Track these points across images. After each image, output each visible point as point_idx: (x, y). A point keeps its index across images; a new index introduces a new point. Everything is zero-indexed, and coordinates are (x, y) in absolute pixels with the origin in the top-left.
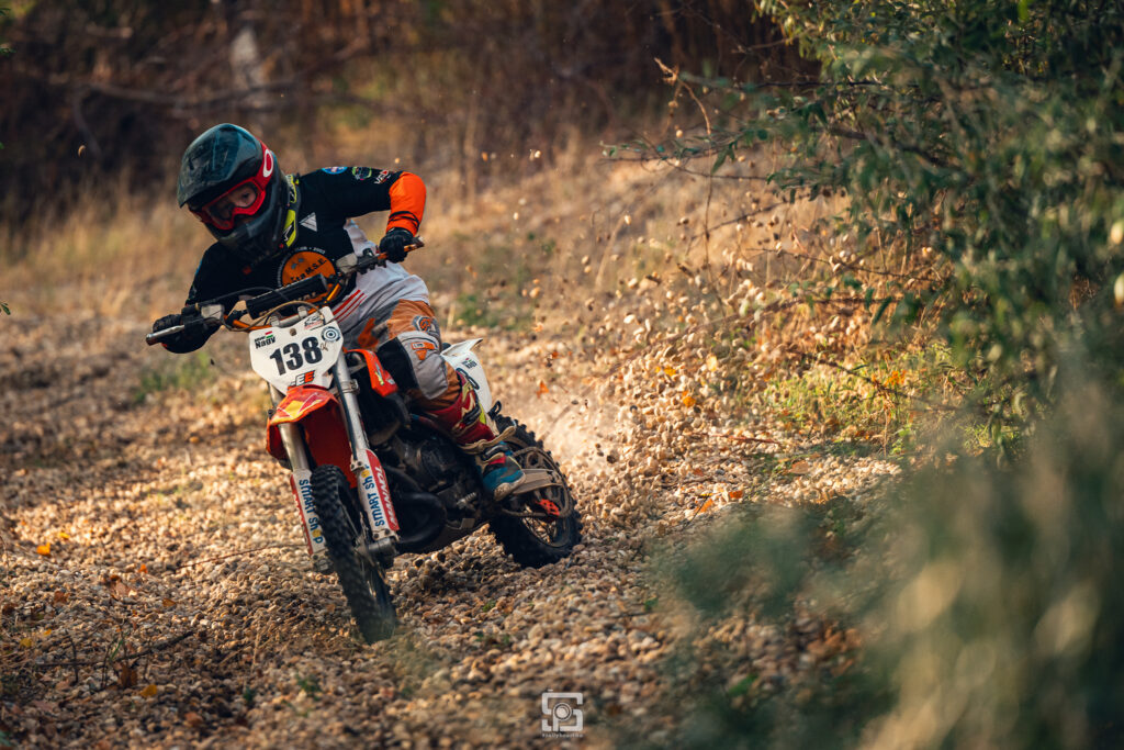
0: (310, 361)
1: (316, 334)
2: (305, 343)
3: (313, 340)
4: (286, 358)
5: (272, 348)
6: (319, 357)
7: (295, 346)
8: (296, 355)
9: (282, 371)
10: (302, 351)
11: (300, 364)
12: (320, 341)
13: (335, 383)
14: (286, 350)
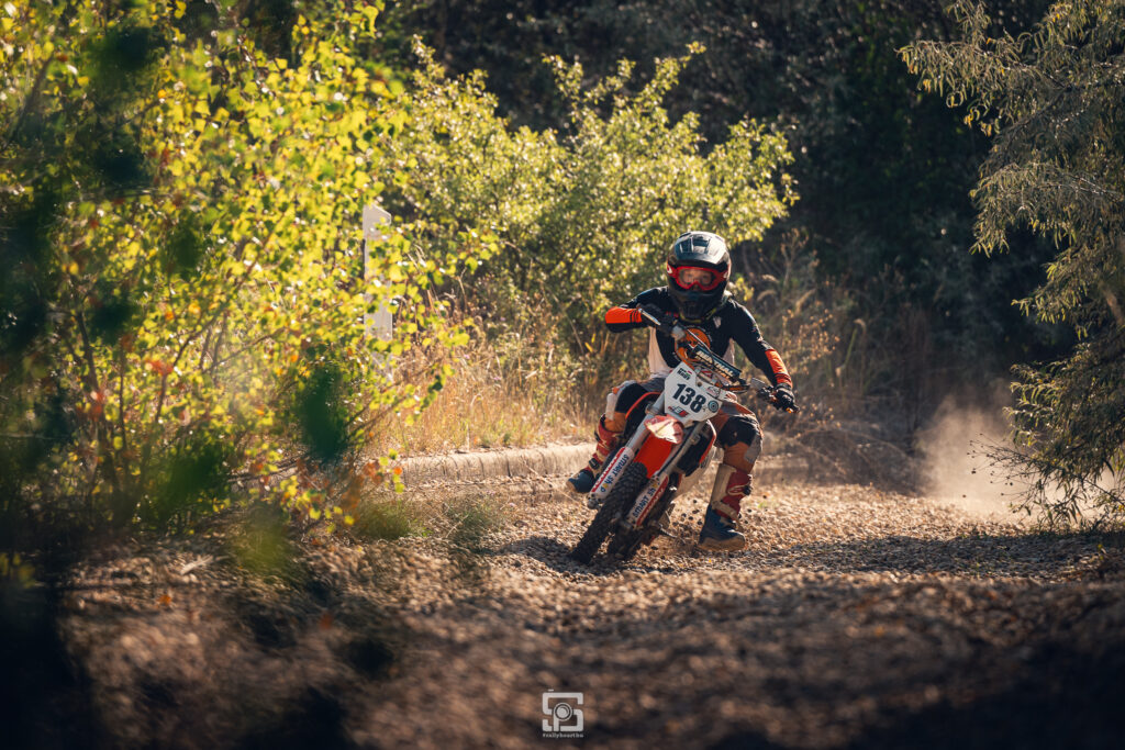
0: (692, 407)
1: (709, 399)
2: (699, 397)
3: (704, 400)
4: (684, 393)
5: (682, 381)
6: (697, 410)
7: (694, 393)
8: (690, 397)
9: (676, 397)
10: (694, 399)
11: (686, 403)
12: (706, 404)
13: (691, 429)
14: (688, 390)
